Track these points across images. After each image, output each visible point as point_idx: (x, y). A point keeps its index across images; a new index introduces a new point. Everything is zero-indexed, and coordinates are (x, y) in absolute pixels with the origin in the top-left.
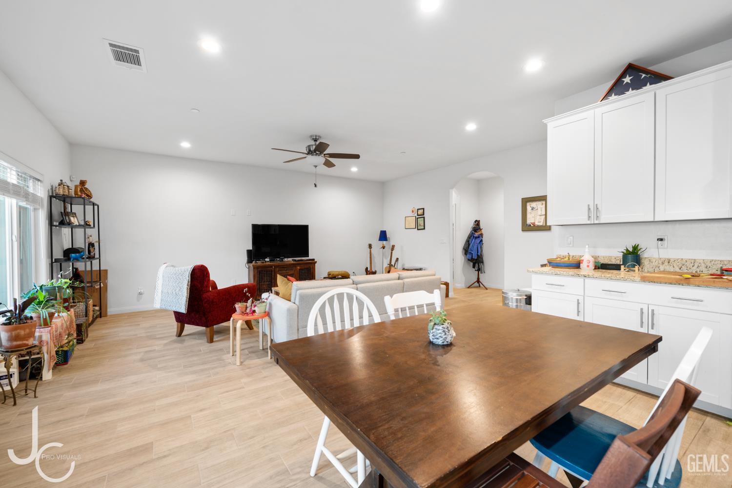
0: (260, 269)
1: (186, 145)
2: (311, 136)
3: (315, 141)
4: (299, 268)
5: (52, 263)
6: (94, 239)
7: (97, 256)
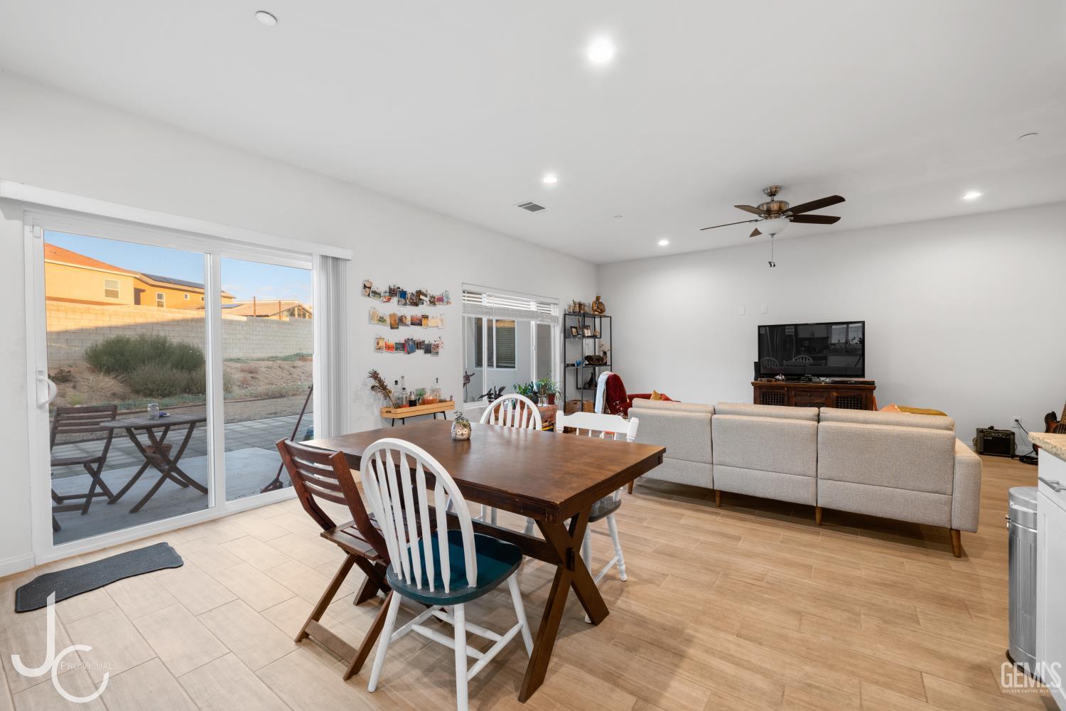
0: (764, 390)
1: (664, 243)
2: (764, 190)
3: (770, 196)
4: (835, 394)
5: (565, 367)
6: (607, 348)
7: (609, 363)
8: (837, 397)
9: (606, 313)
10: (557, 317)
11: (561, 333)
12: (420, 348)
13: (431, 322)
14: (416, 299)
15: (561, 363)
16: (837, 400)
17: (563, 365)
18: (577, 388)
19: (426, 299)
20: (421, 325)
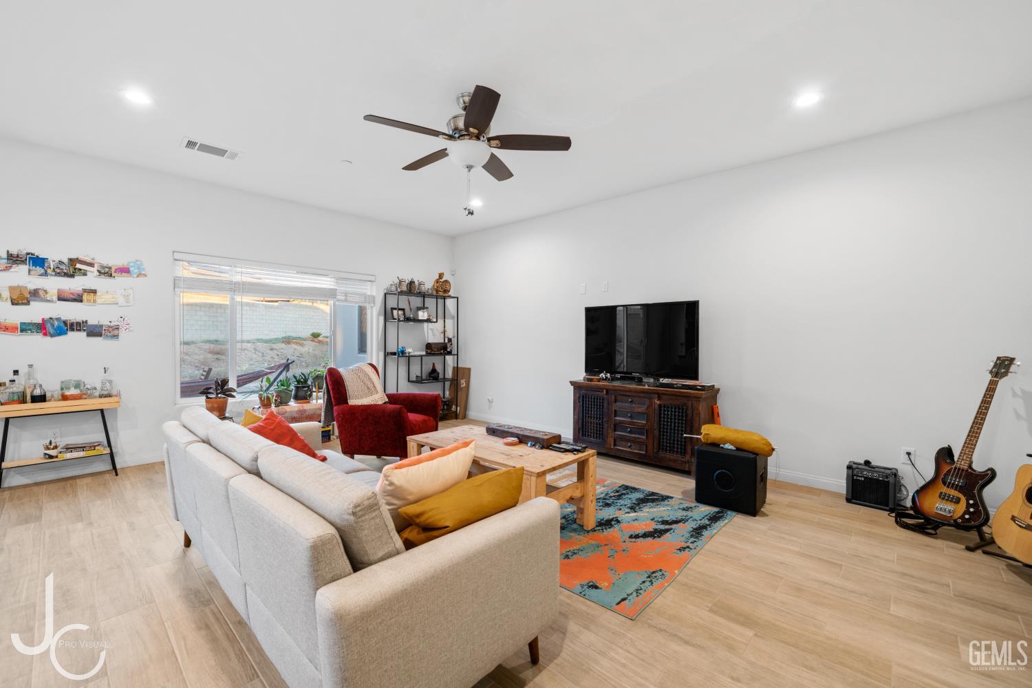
0: (584, 391)
4: (657, 402)
5: (385, 356)
8: (660, 406)
9: (451, 293)
10: (374, 297)
11: (379, 315)
12: (80, 330)
13: (100, 298)
14: (72, 268)
15: (378, 350)
16: (660, 410)
17: (382, 355)
18: (409, 381)
19: (95, 270)
20: (81, 301)
